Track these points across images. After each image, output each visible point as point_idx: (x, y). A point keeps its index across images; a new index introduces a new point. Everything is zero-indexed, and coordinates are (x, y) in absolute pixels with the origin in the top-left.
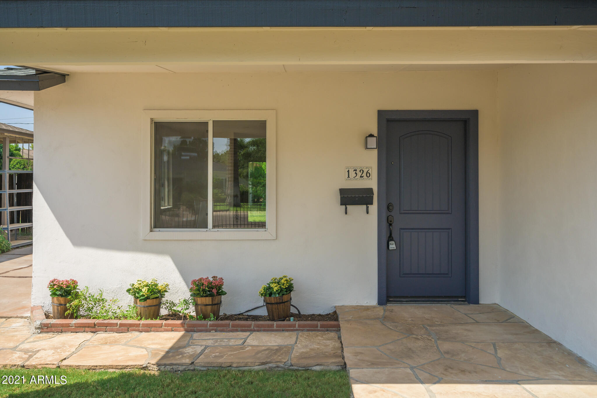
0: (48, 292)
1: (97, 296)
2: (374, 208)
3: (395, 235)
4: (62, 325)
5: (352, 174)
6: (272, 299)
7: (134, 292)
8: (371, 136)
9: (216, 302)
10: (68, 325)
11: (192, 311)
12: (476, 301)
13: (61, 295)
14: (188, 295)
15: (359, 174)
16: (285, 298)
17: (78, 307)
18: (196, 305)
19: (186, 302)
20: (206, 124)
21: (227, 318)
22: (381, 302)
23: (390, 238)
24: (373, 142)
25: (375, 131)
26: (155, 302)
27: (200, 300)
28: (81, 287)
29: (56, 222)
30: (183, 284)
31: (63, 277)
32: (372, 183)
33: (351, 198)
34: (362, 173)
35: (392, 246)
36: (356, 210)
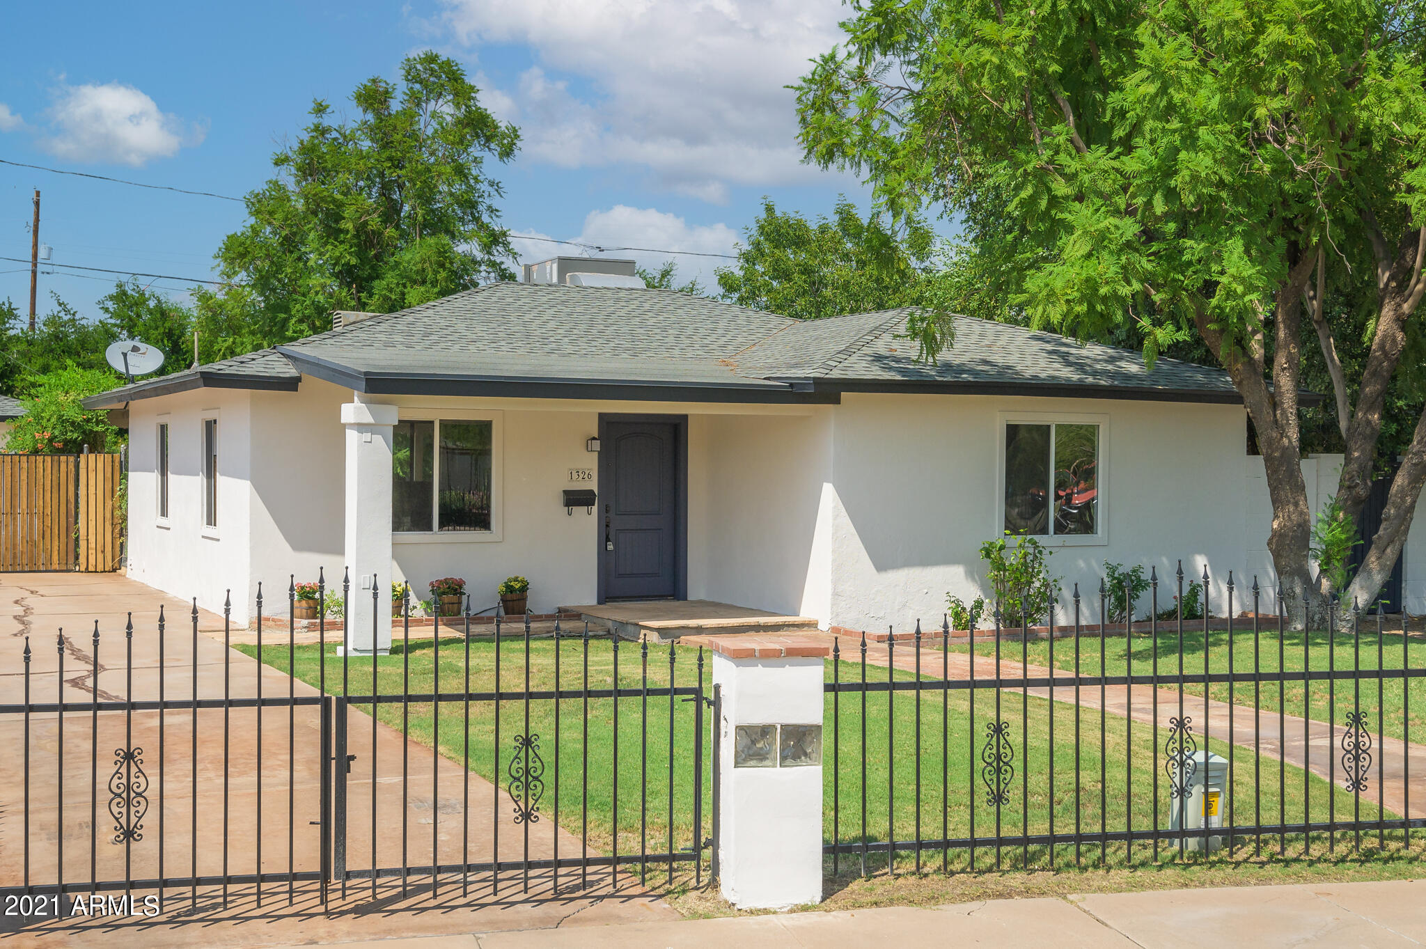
2: (595, 509)
3: (612, 536)
5: (575, 476)
8: (593, 439)
9: (460, 600)
12: (685, 599)
13: (311, 598)
15: (581, 476)
16: (524, 594)
20: (432, 422)
22: (599, 603)
23: (608, 540)
24: (595, 445)
25: (597, 436)
27: (446, 599)
29: (276, 527)
32: (593, 485)
33: (575, 499)
34: (584, 475)
35: (610, 547)
36: (579, 511)
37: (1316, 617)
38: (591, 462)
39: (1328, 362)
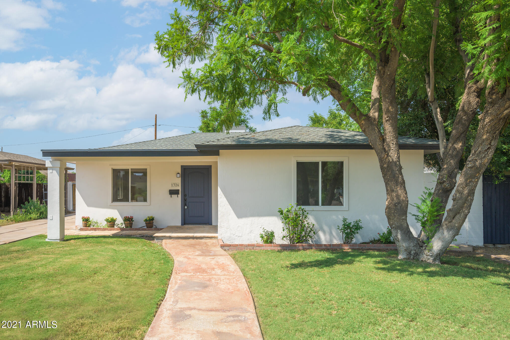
0: (81, 220)
1: (96, 221)
2: (180, 196)
3: (187, 204)
4: (86, 229)
5: (173, 185)
6: (147, 222)
7: (107, 220)
8: (178, 173)
9: (131, 223)
10: (88, 229)
11: (124, 226)
12: (211, 224)
13: (85, 221)
14: (122, 222)
15: (175, 185)
16: (151, 222)
17: (90, 224)
18: (125, 224)
19: (122, 223)
20: (129, 169)
21: (133, 229)
22: (182, 225)
23: (186, 205)
24: (178, 175)
25: (180, 172)
26: (113, 223)
27: (126, 222)
28: (91, 219)
29: (83, 200)
30: (121, 218)
31: (86, 216)
32: (179, 188)
33: (173, 192)
34: (177, 185)
35: (186, 207)
36: (174, 196)
37: (412, 252)
38: (179, 181)
39: (436, 120)
